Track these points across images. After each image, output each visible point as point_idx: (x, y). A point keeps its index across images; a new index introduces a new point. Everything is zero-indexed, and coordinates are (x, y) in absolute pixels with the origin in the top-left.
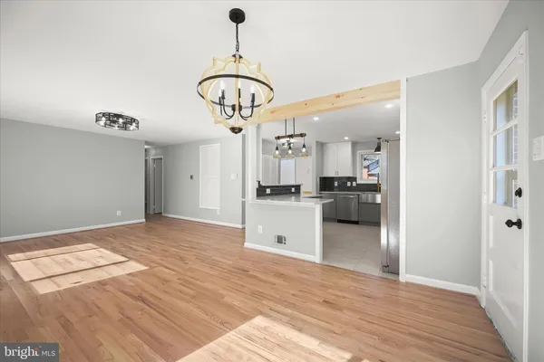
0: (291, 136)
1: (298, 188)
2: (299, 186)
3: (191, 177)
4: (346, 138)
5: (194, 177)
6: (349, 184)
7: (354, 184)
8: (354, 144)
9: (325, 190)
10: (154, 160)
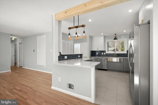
0: (77, 27)
1: (81, 55)
2: (82, 55)
3: (34, 51)
4: (102, 34)
5: (35, 51)
6: (102, 54)
7: (105, 54)
8: (105, 37)
9: (93, 56)
10: (20, 43)
